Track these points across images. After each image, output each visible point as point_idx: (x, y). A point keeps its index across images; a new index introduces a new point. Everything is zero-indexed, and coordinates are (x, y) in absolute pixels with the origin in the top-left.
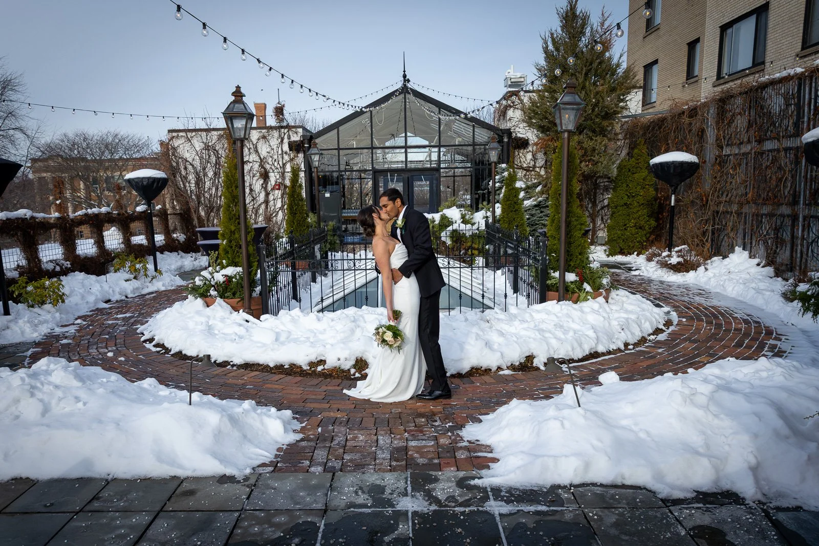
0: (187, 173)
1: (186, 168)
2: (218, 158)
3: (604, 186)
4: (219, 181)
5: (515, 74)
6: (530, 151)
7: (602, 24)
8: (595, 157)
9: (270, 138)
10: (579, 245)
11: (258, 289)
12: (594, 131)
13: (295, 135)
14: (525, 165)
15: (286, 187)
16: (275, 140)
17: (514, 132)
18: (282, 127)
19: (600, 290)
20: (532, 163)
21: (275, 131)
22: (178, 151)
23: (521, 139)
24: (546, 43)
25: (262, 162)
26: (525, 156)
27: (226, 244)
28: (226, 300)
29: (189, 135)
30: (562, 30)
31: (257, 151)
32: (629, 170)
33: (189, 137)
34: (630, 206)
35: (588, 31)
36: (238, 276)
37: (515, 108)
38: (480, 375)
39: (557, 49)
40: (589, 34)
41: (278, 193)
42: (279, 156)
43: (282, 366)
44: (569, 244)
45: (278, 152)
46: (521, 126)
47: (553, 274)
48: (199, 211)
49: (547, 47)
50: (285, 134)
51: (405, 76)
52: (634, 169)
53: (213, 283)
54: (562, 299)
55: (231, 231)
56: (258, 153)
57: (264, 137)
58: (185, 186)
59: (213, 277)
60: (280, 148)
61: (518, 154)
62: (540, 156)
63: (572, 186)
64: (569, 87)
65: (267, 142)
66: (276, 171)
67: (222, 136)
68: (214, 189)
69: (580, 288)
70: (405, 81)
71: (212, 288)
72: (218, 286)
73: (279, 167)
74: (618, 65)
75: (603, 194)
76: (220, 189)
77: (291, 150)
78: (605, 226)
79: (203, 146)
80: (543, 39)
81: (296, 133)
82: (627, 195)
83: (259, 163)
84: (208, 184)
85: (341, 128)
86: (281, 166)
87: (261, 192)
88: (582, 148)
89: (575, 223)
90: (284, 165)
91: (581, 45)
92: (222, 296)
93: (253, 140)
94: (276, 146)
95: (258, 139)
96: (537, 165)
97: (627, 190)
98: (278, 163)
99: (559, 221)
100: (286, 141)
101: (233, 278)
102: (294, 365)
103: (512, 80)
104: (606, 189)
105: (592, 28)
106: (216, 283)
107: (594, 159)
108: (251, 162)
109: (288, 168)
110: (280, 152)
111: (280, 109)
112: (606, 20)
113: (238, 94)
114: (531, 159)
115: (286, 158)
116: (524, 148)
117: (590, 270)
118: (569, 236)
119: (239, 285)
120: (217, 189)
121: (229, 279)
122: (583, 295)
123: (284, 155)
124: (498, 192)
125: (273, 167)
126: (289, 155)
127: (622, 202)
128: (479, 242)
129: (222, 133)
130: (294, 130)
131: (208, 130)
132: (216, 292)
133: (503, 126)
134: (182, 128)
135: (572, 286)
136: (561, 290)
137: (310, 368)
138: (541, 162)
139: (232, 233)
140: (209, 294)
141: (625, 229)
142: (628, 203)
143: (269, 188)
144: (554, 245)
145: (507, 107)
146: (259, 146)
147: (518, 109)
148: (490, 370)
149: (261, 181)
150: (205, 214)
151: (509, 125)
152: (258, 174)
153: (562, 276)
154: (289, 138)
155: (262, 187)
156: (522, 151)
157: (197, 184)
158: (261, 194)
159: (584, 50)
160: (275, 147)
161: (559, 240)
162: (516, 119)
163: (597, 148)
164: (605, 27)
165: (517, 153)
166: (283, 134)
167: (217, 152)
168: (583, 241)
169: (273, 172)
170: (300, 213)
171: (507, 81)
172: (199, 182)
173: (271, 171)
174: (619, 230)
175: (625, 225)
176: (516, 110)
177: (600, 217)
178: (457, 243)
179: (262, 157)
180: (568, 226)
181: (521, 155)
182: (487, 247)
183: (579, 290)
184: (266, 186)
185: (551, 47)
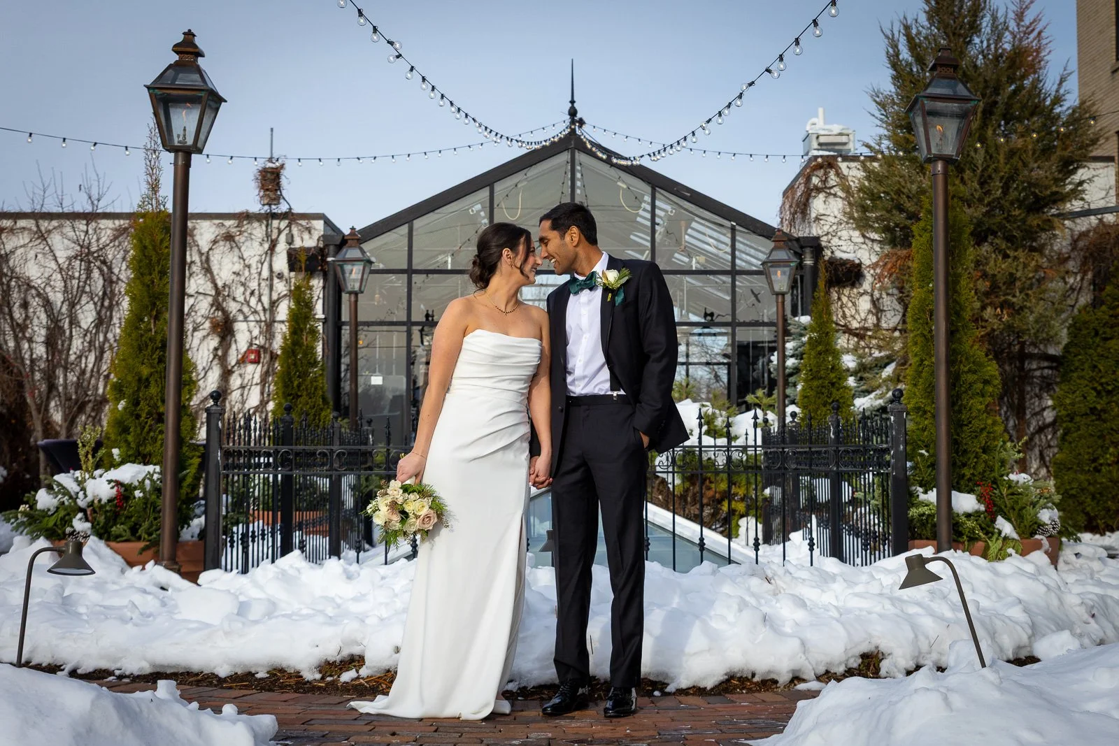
0: (27, 317)
1: (25, 305)
2: (109, 281)
3: (1042, 377)
4: (106, 339)
5: (827, 127)
6: (865, 293)
7: (1020, 16)
8: (1014, 296)
9: (242, 239)
10: (982, 430)
11: (198, 523)
12: (1010, 239)
13: (306, 236)
14: (855, 325)
15: (273, 357)
16: (256, 244)
17: (826, 247)
18: (274, 216)
19: (1037, 537)
20: (872, 320)
21: (256, 224)
22: (11, 263)
23: (844, 263)
24: (894, 45)
25: (219, 296)
26: (854, 304)
27: (125, 409)
28: (113, 544)
29: (44, 225)
30: (929, 19)
31: (208, 270)
32: (1097, 334)
33: (43, 229)
34: (1104, 416)
35: (986, 23)
36: (147, 482)
37: (830, 194)
38: (750, 691)
39: (920, 60)
40: (988, 30)
41: (253, 372)
42: (263, 284)
43: (250, 675)
44: (956, 425)
45: (260, 274)
46: (844, 234)
47: (922, 497)
48: (47, 410)
49: (897, 54)
50: (280, 232)
51: (573, 112)
52: (1108, 330)
53: (81, 503)
54: (945, 545)
55: (140, 380)
56: (212, 273)
57: (229, 238)
58: (18, 347)
59: (83, 489)
60: (266, 265)
61: (839, 299)
62: (888, 302)
63: (959, 294)
64: (942, 65)
65: (236, 250)
66: (251, 318)
67: (126, 229)
68: (92, 358)
69: (989, 530)
70: (573, 122)
71: (80, 515)
72: (94, 511)
73: (259, 308)
74: (1058, 100)
75: (1040, 398)
76: (107, 355)
77: (291, 269)
78: (1048, 471)
79: (75, 249)
80: (887, 37)
81: (309, 230)
82: (1095, 389)
83: (210, 299)
84: (77, 344)
85: (417, 223)
86: (267, 306)
87: (210, 368)
88: (985, 275)
89: (971, 378)
90: (274, 304)
91: (973, 51)
92: (104, 533)
93: (200, 243)
94: (257, 258)
95: (215, 242)
96: (884, 325)
97: (1092, 379)
98: (260, 300)
99: (932, 374)
100: (282, 247)
101: (135, 488)
102: (282, 670)
103: (822, 140)
104: (1047, 386)
105: (994, 18)
106: (91, 504)
107: (1014, 300)
108: (192, 296)
109: (283, 311)
110: (265, 274)
111: (272, 173)
112: (1027, 7)
113: (188, 50)
114: (870, 312)
115: (280, 287)
116: (853, 285)
117: (1010, 487)
118: (956, 408)
119: (150, 506)
120: (99, 359)
121: (125, 491)
122: (995, 546)
123: (276, 281)
124: (792, 379)
125: (246, 309)
126: (288, 281)
127: (1083, 408)
128: (748, 483)
129: (123, 223)
130: (304, 223)
131: (90, 217)
132: (88, 525)
133: (801, 232)
134: (27, 209)
135: (970, 524)
136: (944, 530)
137: (323, 678)
138: (891, 319)
139: (144, 383)
140: (68, 530)
141: (1097, 470)
142: (1099, 407)
143: (232, 359)
144: (924, 430)
145: (810, 193)
146: (215, 259)
147: (835, 195)
148: (775, 682)
149: (214, 342)
150: (65, 418)
151: (815, 231)
152: (207, 325)
153: (945, 500)
154: (290, 241)
155: (215, 356)
156: (846, 291)
157: (50, 343)
158: (210, 373)
159: (979, 63)
160: (253, 262)
161: (934, 416)
162: (832, 219)
163: (1019, 274)
164: (1027, 21)
165: (835, 296)
166: (275, 232)
167: (110, 268)
168: (990, 422)
169: (246, 319)
170: (308, 395)
171: (810, 142)
172: (55, 338)
173: (241, 318)
174: (1082, 471)
175: (1095, 460)
176: (831, 199)
177: (1037, 451)
178: (693, 484)
179: (220, 284)
180: (954, 385)
181: (845, 299)
182: (767, 491)
183: (987, 534)
184: (225, 354)
185: (905, 54)
